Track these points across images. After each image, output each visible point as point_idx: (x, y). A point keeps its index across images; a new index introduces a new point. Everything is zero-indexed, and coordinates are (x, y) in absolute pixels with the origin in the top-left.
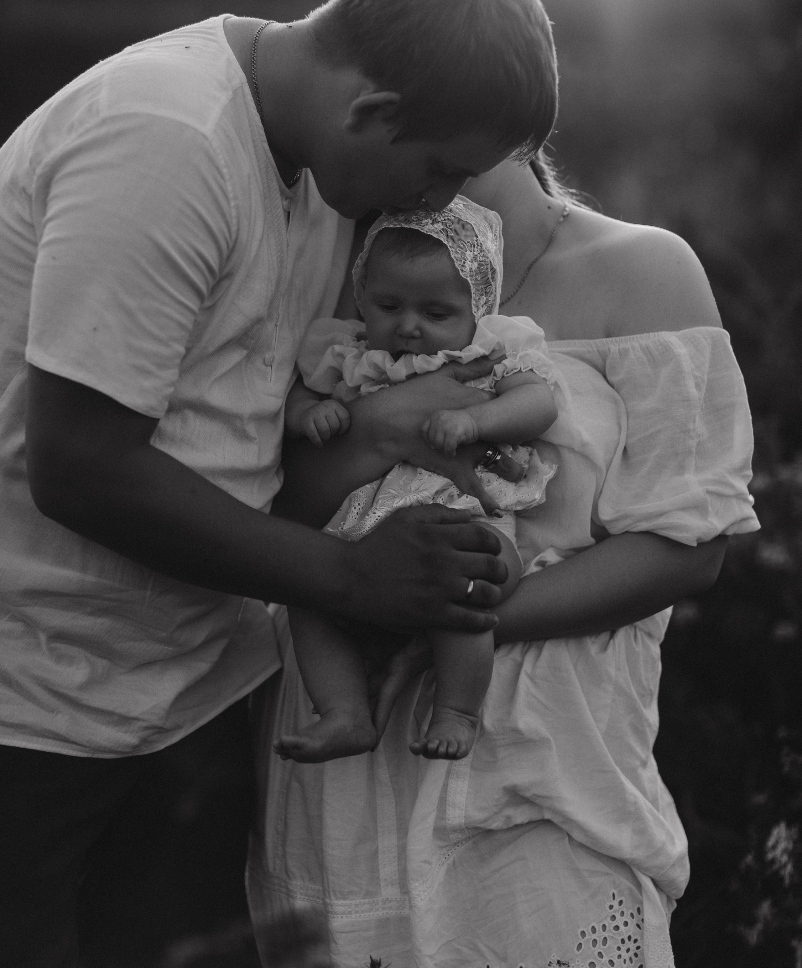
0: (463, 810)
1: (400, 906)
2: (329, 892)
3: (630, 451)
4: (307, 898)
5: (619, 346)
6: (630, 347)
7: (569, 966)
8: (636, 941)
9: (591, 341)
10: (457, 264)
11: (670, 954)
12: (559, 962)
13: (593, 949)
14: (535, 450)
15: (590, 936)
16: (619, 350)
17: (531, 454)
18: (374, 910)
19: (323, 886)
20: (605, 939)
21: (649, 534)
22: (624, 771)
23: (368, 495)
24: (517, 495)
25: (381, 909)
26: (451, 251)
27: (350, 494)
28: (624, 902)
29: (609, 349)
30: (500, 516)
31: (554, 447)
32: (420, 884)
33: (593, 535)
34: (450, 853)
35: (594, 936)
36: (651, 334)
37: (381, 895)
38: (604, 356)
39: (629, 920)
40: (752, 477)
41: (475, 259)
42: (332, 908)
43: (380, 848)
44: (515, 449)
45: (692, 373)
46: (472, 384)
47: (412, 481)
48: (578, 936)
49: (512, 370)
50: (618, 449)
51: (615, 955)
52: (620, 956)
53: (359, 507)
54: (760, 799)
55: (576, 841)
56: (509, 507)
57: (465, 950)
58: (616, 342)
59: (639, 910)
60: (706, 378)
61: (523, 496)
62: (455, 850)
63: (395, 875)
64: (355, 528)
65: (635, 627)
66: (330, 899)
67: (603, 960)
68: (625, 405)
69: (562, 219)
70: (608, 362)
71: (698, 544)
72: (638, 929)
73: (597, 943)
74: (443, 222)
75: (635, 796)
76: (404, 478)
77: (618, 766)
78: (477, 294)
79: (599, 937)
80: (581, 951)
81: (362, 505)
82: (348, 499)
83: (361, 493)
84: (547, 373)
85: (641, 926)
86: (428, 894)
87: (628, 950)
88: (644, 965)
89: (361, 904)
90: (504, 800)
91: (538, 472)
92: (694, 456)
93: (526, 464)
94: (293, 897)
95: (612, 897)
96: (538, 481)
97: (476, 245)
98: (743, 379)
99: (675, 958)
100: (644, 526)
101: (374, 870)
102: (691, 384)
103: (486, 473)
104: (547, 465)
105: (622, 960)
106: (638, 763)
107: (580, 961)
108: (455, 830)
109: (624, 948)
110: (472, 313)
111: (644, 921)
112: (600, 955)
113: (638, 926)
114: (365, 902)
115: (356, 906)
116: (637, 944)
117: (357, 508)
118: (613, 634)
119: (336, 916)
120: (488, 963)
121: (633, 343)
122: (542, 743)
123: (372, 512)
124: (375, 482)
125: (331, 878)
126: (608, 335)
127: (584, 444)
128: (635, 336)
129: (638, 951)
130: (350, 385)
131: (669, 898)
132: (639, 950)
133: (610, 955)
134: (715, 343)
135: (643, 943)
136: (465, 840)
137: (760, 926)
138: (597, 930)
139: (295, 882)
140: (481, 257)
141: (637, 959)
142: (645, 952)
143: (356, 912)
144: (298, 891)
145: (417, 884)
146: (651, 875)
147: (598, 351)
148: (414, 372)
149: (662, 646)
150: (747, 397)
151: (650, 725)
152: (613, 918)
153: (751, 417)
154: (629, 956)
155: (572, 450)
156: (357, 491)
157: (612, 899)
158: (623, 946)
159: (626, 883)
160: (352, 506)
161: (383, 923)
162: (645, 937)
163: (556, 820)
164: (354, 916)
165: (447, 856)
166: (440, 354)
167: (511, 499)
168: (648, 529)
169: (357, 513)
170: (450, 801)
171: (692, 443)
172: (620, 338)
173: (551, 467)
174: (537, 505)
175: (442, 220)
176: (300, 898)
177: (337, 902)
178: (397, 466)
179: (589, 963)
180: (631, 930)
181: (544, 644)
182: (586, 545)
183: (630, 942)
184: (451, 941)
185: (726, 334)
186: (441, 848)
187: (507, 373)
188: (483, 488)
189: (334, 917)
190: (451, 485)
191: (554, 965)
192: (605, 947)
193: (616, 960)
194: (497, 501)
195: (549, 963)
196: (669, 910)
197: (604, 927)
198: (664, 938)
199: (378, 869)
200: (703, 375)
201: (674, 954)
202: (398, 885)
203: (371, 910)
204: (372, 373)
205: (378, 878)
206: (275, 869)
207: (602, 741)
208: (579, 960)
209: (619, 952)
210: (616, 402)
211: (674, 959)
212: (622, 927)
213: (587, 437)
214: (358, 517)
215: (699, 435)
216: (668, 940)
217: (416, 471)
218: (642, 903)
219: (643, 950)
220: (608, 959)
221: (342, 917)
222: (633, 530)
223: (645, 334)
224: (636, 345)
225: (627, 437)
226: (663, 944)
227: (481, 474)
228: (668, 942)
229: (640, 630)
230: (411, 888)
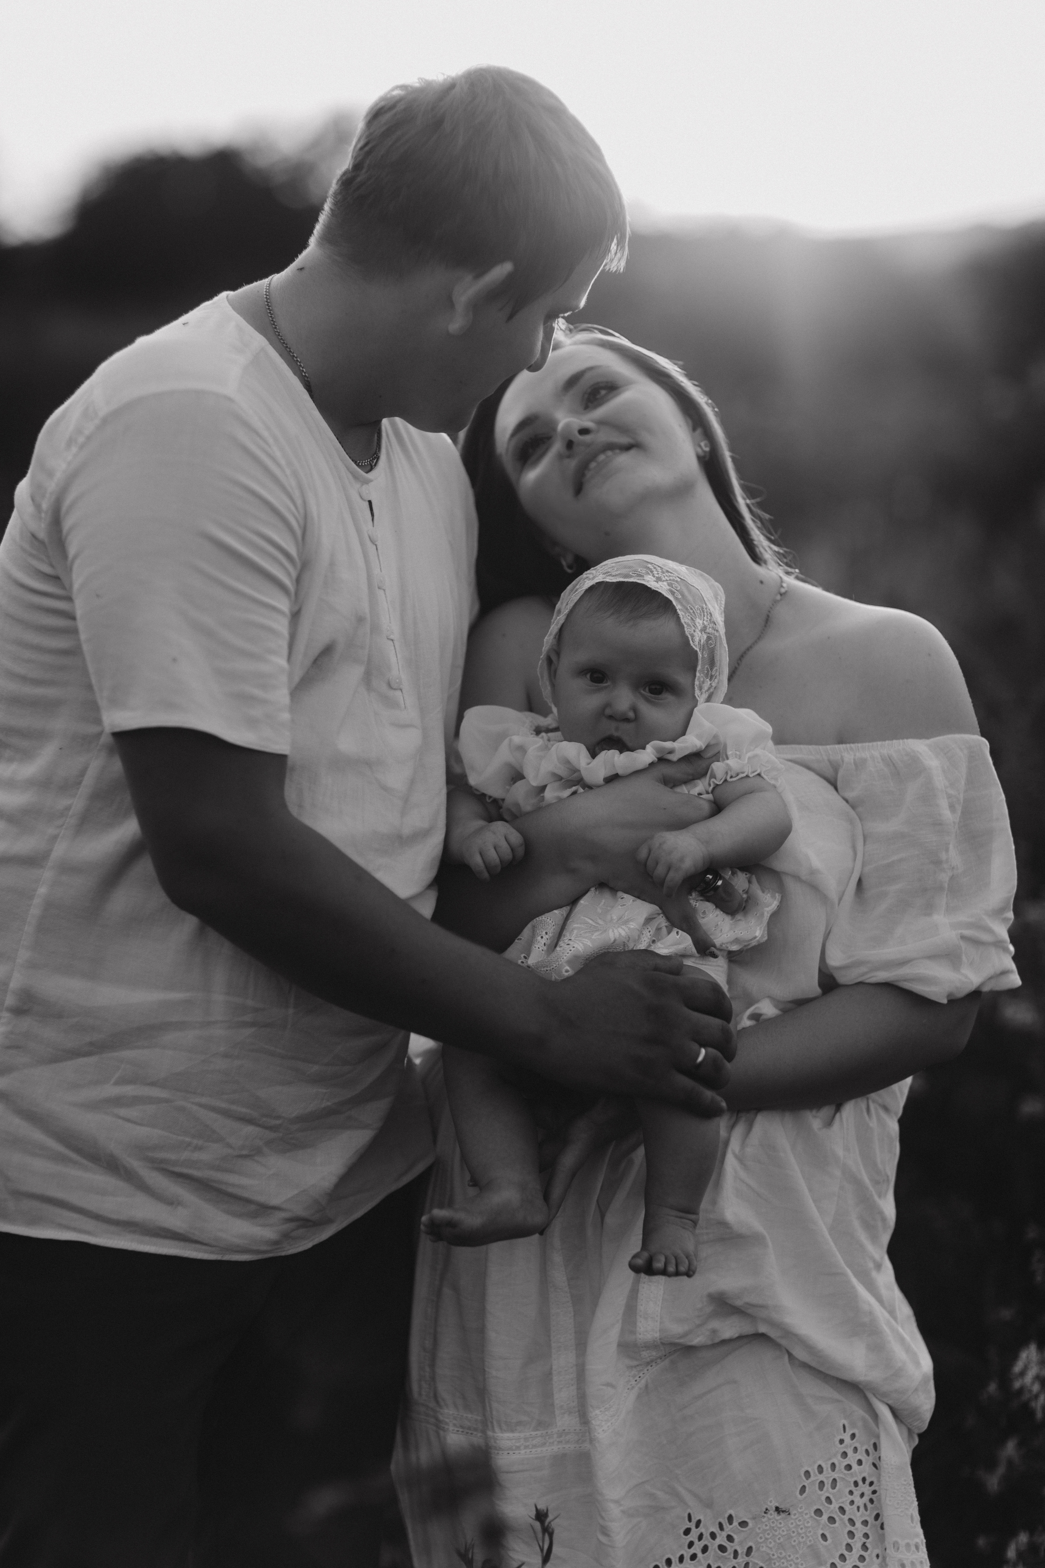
0: (657, 1321)
1: (579, 1440)
2: (492, 1423)
3: (865, 883)
4: (461, 1430)
5: (855, 755)
6: (868, 756)
7: (789, 1514)
8: (871, 1484)
9: (821, 747)
10: (687, 631)
11: (913, 1501)
12: (777, 1509)
13: (820, 1492)
14: (754, 876)
15: (816, 1477)
16: (854, 760)
17: (750, 882)
18: (548, 1444)
19: (484, 1415)
20: (835, 1480)
21: (889, 986)
22: (857, 1275)
23: (557, 923)
24: (734, 932)
25: (556, 1443)
26: (680, 614)
27: (533, 919)
28: (857, 1435)
29: (842, 757)
30: (715, 956)
31: (776, 875)
32: (601, 1411)
33: (821, 985)
34: (641, 1375)
35: (821, 1477)
36: (894, 741)
37: (556, 1426)
38: (836, 767)
39: (864, 1457)
40: (1013, 920)
41: (704, 629)
42: (495, 1442)
43: (554, 1367)
44: (733, 873)
45: (946, 791)
46: (684, 789)
47: (612, 907)
48: (800, 1476)
49: (738, 775)
50: (852, 878)
51: (846, 1500)
52: (852, 1503)
53: (547, 936)
54: (1006, 1314)
55: (799, 1360)
56: (724, 946)
57: (660, 1494)
58: (851, 749)
59: (875, 1446)
60: (961, 796)
61: (741, 933)
62: (648, 1370)
63: (573, 1401)
64: (544, 962)
65: (868, 1099)
66: (494, 1431)
67: (832, 1506)
68: (862, 825)
69: (779, 597)
70: (840, 775)
71: (948, 1001)
72: (874, 1468)
73: (824, 1485)
74: (669, 582)
75: (869, 1305)
76: (602, 903)
77: (849, 1268)
78: (702, 675)
79: (827, 1478)
80: (804, 1495)
81: (551, 935)
82: (529, 926)
83: (548, 920)
84: (776, 779)
85: (878, 1465)
86: (612, 1424)
87: (862, 1495)
88: (880, 1513)
89: (532, 1437)
90: (709, 1309)
91: (758, 904)
92: (945, 893)
93: (744, 893)
94: (444, 1430)
95: (842, 1429)
96: (758, 915)
97: (706, 614)
98: (1005, 799)
99: (919, 1505)
100: (882, 976)
101: (547, 1395)
102: (943, 803)
103: (701, 902)
104: (769, 895)
105: (855, 1507)
106: (871, 1265)
107: (804, 1508)
108: (647, 1346)
109: (857, 1493)
110: (695, 697)
111: (881, 1459)
112: (829, 1500)
113: (874, 1465)
114: (536, 1434)
115: (526, 1439)
116: (873, 1488)
117: (544, 937)
118: (838, 1108)
119: (501, 1452)
120: (689, 1511)
121: (873, 752)
122: (756, 1239)
123: (565, 943)
124: (564, 908)
125: (495, 1405)
126: (841, 742)
127: (813, 872)
128: (875, 743)
129: (874, 1497)
130: (535, 783)
131: (910, 1431)
132: (875, 1495)
133: (841, 1501)
134: (973, 756)
135: (879, 1486)
136: (661, 1359)
137: (1001, 1470)
138: (825, 1469)
139: (446, 1411)
140: (710, 629)
141: (873, 1506)
142: (883, 1497)
143: (526, 1447)
144: (450, 1421)
145: (597, 1412)
146: (890, 1402)
147: (829, 761)
148: (616, 773)
149: (901, 1121)
150: (1008, 821)
151: (884, 1219)
152: (845, 1455)
153: (1013, 847)
154: (864, 1502)
155: (797, 878)
156: (543, 918)
157: (842, 1432)
158: (857, 1490)
159: (859, 1412)
160: (537, 935)
161: (559, 1460)
162: (882, 1478)
163: (773, 1333)
164: (523, 1452)
165: (638, 1379)
166: (649, 747)
167: (727, 935)
168: (888, 980)
169: (545, 944)
170: (641, 1311)
171: (944, 877)
172: (856, 744)
173: (773, 897)
174: (757, 944)
175: (666, 580)
176: (453, 1430)
177: (502, 1435)
178: (593, 889)
179: (814, 1510)
180: (866, 1470)
181: (755, 1118)
182: (811, 995)
183: (865, 1485)
184: (643, 1483)
185: (985, 743)
186: (630, 1368)
187: (731, 777)
188: (698, 920)
189: (498, 1453)
190: (659, 914)
191: (771, 1512)
192: (835, 1491)
193: (847, 1507)
194: (712, 937)
195: (765, 1510)
196: (910, 1446)
197: (833, 1466)
198: (905, 1481)
199: (553, 1394)
200: (959, 794)
201: (917, 1501)
202: (577, 1414)
203: (544, 1444)
204: (562, 771)
205: (552, 1405)
206: (420, 1394)
207: (828, 1237)
208: (802, 1507)
209: (851, 1498)
210: (851, 822)
211: (917, 1507)
212: (855, 1466)
213: (816, 862)
214: (545, 948)
215: (953, 868)
216: (910, 1483)
217: (616, 894)
218: (878, 1437)
219: (880, 1495)
220: (837, 1506)
221: (508, 1453)
222: (868, 981)
223: (887, 742)
224: (876, 754)
225: (864, 865)
226: (904, 1488)
227: (696, 902)
228: (910, 1485)
229: (874, 1101)
230: (591, 1417)
